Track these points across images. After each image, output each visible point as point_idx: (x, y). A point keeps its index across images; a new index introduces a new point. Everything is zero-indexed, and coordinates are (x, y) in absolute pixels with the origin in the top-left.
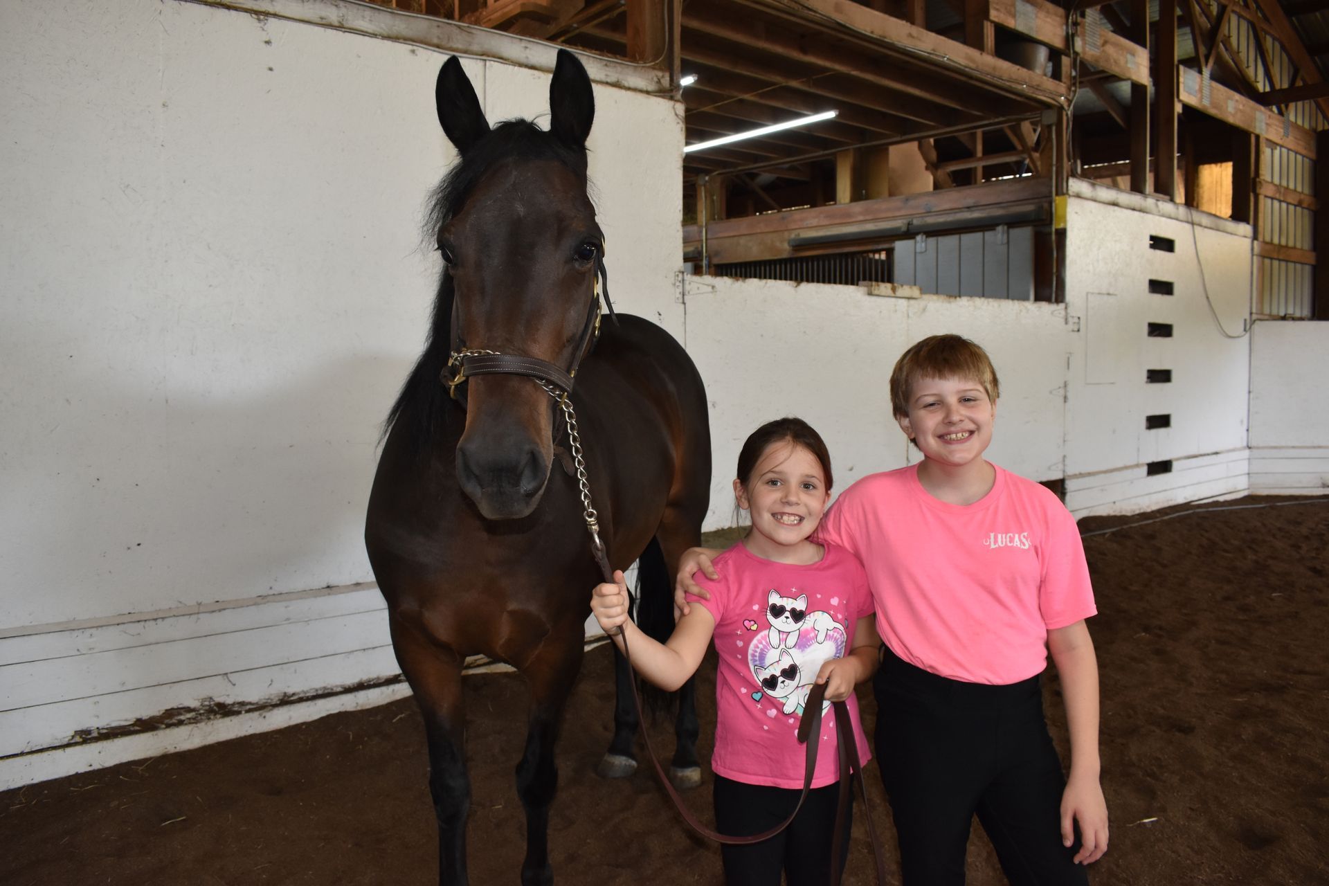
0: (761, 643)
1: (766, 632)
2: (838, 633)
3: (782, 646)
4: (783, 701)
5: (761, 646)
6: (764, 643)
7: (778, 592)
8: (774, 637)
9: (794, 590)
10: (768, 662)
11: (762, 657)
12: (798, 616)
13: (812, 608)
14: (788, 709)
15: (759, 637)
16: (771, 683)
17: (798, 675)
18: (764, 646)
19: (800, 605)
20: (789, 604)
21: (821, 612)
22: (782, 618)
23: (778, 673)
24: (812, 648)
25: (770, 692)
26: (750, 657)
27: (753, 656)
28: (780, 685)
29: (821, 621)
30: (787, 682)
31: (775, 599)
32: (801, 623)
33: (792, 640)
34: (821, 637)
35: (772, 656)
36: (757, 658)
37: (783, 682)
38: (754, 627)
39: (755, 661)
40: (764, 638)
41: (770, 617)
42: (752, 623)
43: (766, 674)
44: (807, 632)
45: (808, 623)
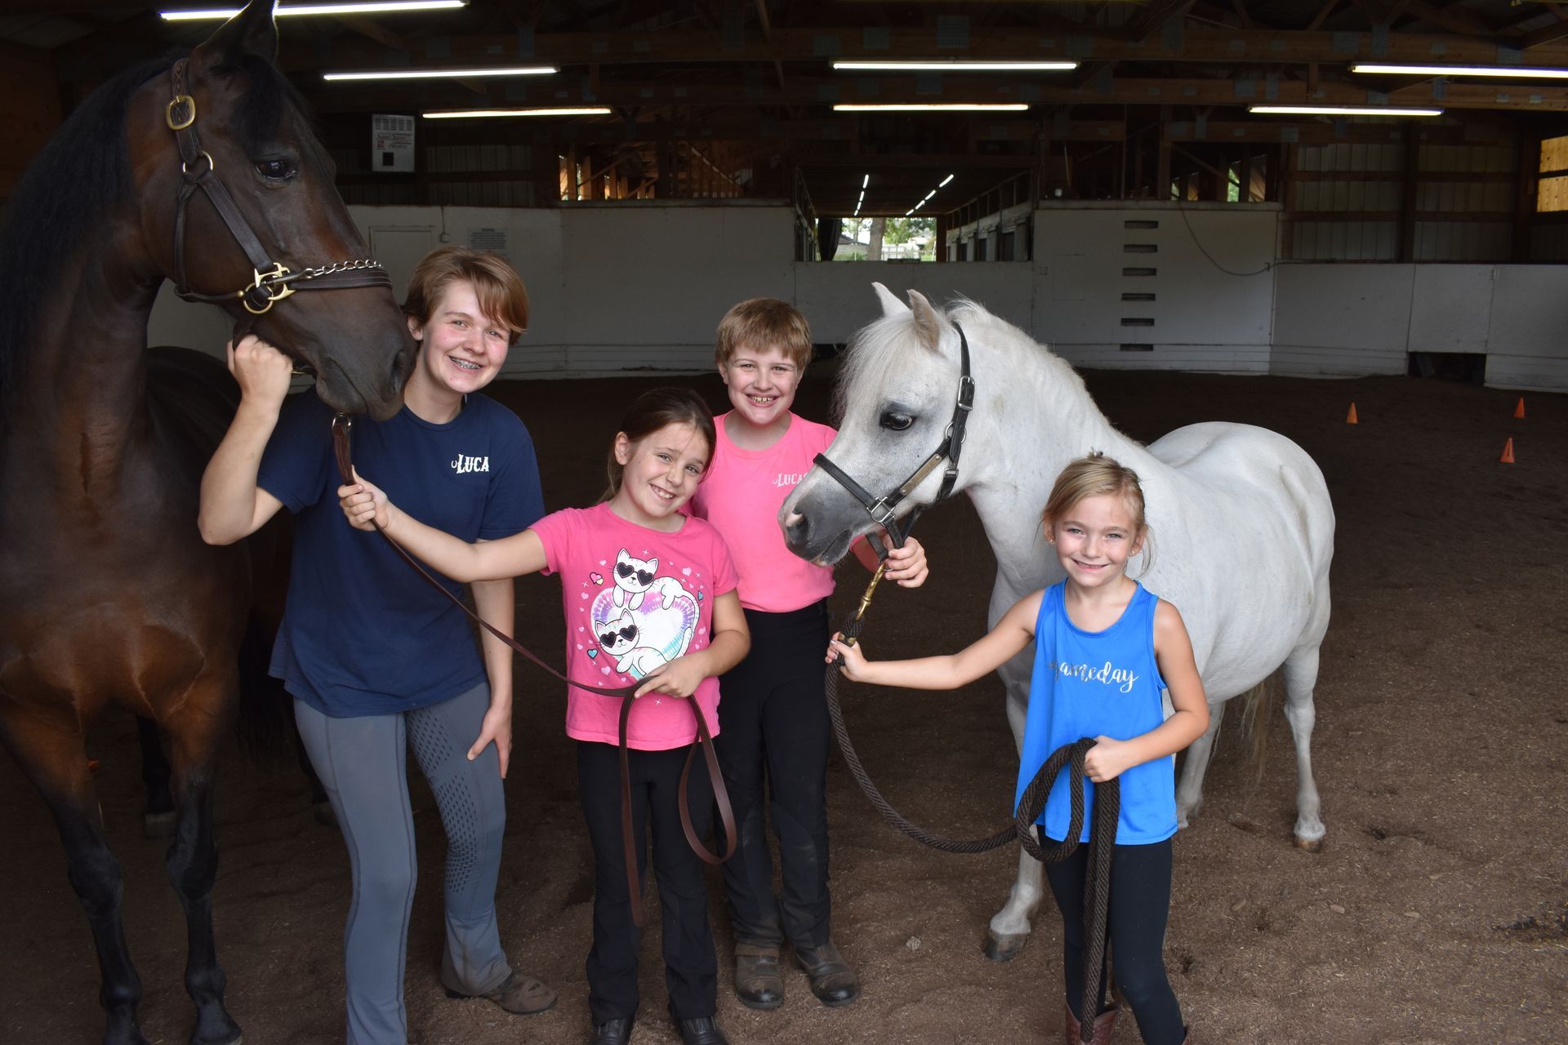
0: (605, 599)
1: (611, 590)
2: (687, 602)
3: (626, 606)
4: (618, 659)
5: (605, 602)
6: (608, 599)
7: (628, 552)
8: (618, 595)
9: (646, 552)
10: (609, 618)
11: (605, 612)
12: (645, 578)
13: (662, 572)
14: (621, 668)
15: (604, 592)
16: (609, 639)
17: (637, 636)
18: (608, 602)
19: (650, 568)
20: (638, 565)
21: (671, 579)
22: (629, 578)
23: (617, 632)
24: (655, 612)
25: (607, 649)
26: (593, 611)
27: (597, 610)
28: (617, 643)
29: (670, 587)
30: (625, 641)
31: (624, 558)
32: (647, 586)
33: (637, 601)
34: (667, 603)
35: (616, 612)
36: (600, 613)
37: (621, 641)
38: (600, 582)
39: (597, 616)
40: (608, 594)
41: (617, 576)
42: (599, 577)
43: (606, 631)
44: (653, 596)
45: (655, 587)
